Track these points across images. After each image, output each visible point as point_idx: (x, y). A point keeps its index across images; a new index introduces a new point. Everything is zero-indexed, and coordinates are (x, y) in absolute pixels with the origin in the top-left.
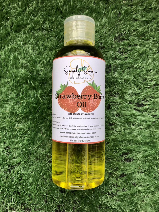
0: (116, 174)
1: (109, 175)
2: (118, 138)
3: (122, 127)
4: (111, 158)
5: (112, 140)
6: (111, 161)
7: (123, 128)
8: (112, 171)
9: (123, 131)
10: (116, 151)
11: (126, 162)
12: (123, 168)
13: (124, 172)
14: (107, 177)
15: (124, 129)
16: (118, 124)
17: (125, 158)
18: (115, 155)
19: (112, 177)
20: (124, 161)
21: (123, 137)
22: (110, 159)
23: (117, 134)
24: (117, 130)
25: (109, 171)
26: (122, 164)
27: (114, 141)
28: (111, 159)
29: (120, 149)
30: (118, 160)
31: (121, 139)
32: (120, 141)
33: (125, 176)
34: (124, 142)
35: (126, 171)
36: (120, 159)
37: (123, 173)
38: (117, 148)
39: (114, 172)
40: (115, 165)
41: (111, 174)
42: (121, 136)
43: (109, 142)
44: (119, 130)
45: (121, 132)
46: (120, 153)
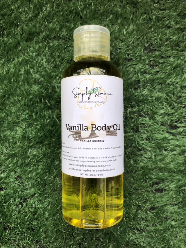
0: (145, 207)
1: (137, 207)
2: (148, 166)
3: (152, 152)
4: (140, 188)
5: (141, 168)
6: (140, 192)
7: (154, 154)
8: (141, 204)
9: (153, 157)
10: (146, 181)
11: (157, 193)
12: (153, 200)
13: (154, 204)
14: (135, 211)
15: (155, 156)
16: (148, 150)
17: (156, 188)
18: (144, 185)
19: (141, 210)
20: (154, 191)
21: (154, 165)
22: (138, 189)
23: (147, 161)
24: (147, 157)
25: (138, 204)
26: (152, 196)
27: (143, 169)
28: (140, 190)
29: (151, 179)
30: (148, 191)
31: (151, 166)
32: (150, 169)
33: (156, 209)
34: (154, 170)
35: (157, 204)
36: (150, 190)
37: (154, 206)
38: (147, 177)
39: (143, 205)
40: (144, 197)
41: (139, 207)
42: (152, 164)
43: (137, 170)
44: (150, 157)
45: (151, 159)
46: (150, 182)
